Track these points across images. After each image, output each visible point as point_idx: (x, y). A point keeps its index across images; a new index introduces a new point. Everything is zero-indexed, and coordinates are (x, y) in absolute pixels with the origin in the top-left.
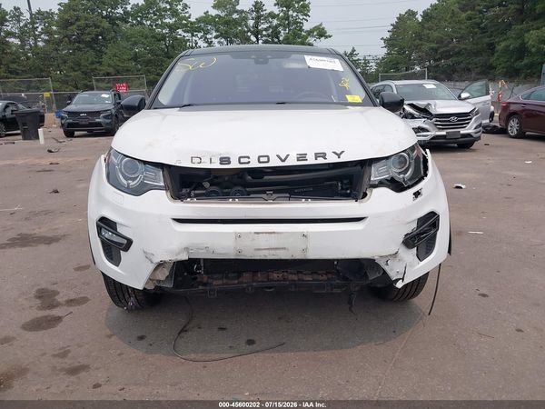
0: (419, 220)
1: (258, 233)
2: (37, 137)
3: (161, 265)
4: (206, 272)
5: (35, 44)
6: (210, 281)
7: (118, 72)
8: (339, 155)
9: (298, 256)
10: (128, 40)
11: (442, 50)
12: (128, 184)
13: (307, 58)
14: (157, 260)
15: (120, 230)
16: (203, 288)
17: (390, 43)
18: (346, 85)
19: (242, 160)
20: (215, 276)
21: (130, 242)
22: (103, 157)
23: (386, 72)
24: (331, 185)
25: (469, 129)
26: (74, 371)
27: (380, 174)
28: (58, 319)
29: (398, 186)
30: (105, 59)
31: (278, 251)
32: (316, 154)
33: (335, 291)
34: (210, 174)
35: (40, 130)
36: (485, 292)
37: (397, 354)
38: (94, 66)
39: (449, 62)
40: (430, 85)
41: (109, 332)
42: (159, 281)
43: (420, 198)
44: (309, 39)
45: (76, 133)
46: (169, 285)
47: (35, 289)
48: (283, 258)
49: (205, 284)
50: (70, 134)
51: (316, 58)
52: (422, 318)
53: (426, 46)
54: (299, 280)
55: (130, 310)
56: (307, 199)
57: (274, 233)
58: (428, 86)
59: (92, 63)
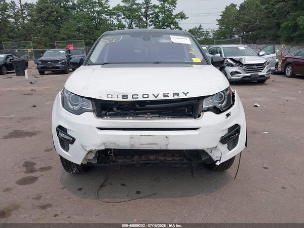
0: (229, 129)
1: (142, 136)
2: (24, 75)
3: (90, 152)
4: (115, 155)
5: (23, 21)
6: (117, 160)
7: (69, 38)
8: (186, 94)
9: (164, 148)
10: (75, 20)
11: (250, 26)
12: (73, 108)
13: (172, 37)
14: (88, 149)
15: (69, 133)
16: (113, 163)
17: (221, 22)
18: (193, 52)
19: (134, 97)
20: (120, 157)
21: (74, 140)
22: (60, 92)
23: (219, 39)
24: (182, 110)
25: (264, 73)
26: (44, 207)
27: (208, 104)
28: (36, 179)
29: (217, 111)
30: (62, 30)
31: (153, 145)
32: (174, 93)
33: (184, 166)
34: (117, 103)
35: (26, 71)
36: (266, 166)
37: (217, 200)
38: (55, 35)
39: (254, 33)
40: (242, 47)
41: (62, 186)
42: (89, 160)
43: (229, 117)
44: (176, 19)
45: (46, 72)
46: (95, 162)
47: (23, 161)
48: (156, 149)
49: (114, 162)
50: (42, 73)
51: (176, 37)
52: (231, 181)
53: (242, 24)
54: (165, 160)
55: (74, 174)
56: (168, 118)
57: (150, 135)
58: (241, 48)
59: (55, 33)
